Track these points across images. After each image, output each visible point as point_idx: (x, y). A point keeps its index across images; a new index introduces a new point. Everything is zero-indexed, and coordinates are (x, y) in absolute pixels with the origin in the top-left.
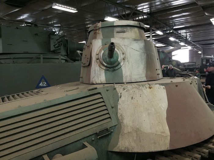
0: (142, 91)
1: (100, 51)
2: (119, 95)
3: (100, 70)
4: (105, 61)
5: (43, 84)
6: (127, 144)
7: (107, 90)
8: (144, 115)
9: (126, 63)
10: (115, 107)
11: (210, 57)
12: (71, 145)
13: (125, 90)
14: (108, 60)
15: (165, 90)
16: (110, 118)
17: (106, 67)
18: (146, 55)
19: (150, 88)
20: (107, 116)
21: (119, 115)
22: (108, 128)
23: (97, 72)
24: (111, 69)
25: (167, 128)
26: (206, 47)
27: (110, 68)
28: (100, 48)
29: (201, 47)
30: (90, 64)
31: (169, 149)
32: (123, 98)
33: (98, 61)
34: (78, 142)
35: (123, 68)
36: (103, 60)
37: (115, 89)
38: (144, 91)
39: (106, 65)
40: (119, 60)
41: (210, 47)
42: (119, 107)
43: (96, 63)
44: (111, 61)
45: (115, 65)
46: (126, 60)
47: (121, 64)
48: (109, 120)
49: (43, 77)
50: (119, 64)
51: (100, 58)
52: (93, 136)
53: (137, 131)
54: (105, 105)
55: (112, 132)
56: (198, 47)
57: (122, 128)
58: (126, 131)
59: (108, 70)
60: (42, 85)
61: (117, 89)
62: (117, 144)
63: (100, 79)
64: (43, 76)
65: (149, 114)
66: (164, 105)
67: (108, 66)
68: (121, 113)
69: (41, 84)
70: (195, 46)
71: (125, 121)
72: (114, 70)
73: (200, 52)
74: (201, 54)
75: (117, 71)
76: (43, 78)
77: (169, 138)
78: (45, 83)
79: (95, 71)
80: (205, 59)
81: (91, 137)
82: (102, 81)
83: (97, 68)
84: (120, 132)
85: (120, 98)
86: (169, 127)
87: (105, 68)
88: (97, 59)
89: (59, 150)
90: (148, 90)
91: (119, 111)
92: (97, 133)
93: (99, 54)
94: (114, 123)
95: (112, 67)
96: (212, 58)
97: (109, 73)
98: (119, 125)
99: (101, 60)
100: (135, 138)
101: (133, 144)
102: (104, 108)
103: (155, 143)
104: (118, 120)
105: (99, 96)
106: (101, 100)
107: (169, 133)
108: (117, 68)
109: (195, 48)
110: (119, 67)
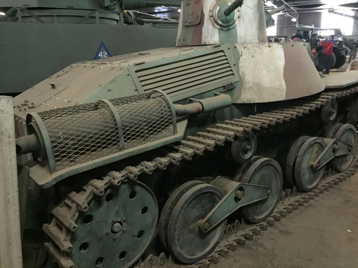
0: (262, 50)
1: (215, 7)
2: (240, 53)
3: (213, 29)
4: (221, 18)
5: (103, 54)
6: (249, 97)
7: (229, 49)
8: (264, 72)
9: (242, 22)
10: (236, 65)
11: (310, 27)
12: (207, 93)
13: (246, 49)
14: (224, 17)
15: (283, 49)
16: (233, 74)
17: (221, 26)
18: (259, 13)
19: (269, 47)
20: (231, 73)
21: (240, 73)
22: (233, 83)
23: (210, 31)
24: (226, 29)
25: (284, 82)
26: (304, 12)
27: (224, 27)
28: (214, 4)
29: (298, 11)
30: (201, 23)
31: (285, 99)
32: (244, 57)
33: (212, 18)
34: (211, 92)
35: (238, 28)
36: (219, 17)
37: (236, 47)
38: (263, 49)
39: (221, 23)
40: (235, 18)
41: (310, 11)
42: (240, 65)
43: (209, 21)
44: (227, 19)
45: (230, 24)
46: (241, 18)
47: (237, 23)
48: (232, 76)
49: (102, 45)
50: (234, 22)
51: (214, 15)
52: (222, 88)
53: (258, 86)
54: (228, 63)
55: (235, 87)
56: (292, 11)
57: (244, 84)
58: (247, 87)
59: (222, 29)
60: (102, 56)
61: (238, 48)
62: (240, 97)
63: (213, 39)
64: (102, 43)
65: (268, 71)
66: (281, 63)
67: (223, 24)
68: (242, 70)
69: (100, 55)
70: (289, 10)
71: (246, 78)
72: (229, 30)
73: (294, 20)
74: (295, 23)
75: (231, 31)
76: (102, 47)
77: (285, 91)
78: (105, 53)
79: (208, 30)
80: (302, 30)
81: (220, 89)
82: (215, 42)
83: (211, 27)
84: (242, 87)
85: (241, 56)
86: (285, 82)
87: (218, 27)
88: (211, 17)
89: (199, 96)
90: (267, 48)
91: (240, 69)
92: (224, 86)
93: (214, 11)
94: (236, 79)
95: (226, 26)
96: (312, 29)
97: (223, 33)
98: (241, 81)
99: (216, 18)
100: (256, 92)
101: (254, 97)
102: (228, 65)
103: (273, 95)
104: (240, 77)
105: (222, 54)
106: (224, 58)
107: (285, 87)
108: (231, 27)
109: (288, 12)
110: (234, 26)
